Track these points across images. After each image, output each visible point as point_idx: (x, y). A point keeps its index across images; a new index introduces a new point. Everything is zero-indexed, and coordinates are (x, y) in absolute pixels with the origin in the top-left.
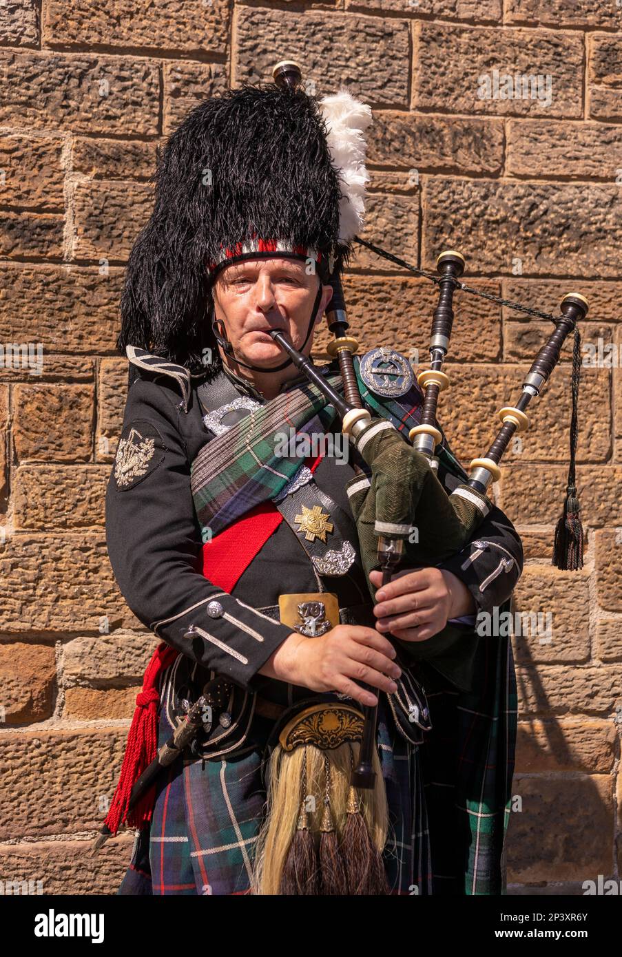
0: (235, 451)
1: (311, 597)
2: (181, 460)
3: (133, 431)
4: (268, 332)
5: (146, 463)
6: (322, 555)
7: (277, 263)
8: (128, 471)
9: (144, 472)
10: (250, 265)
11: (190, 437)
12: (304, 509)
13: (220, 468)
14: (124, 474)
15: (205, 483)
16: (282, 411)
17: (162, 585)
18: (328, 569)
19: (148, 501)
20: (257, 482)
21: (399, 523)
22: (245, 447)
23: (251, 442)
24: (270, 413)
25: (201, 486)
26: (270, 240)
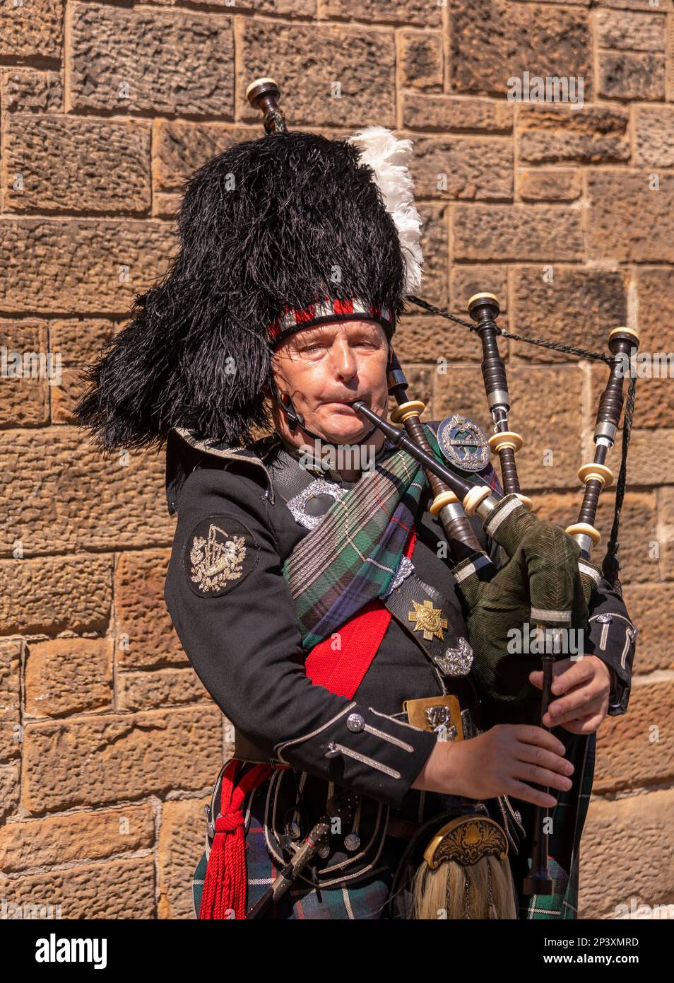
0: (336, 545)
1: (437, 701)
2: (275, 560)
3: (213, 528)
4: (350, 404)
5: (239, 564)
6: (442, 655)
7: (354, 326)
8: (218, 574)
9: (239, 575)
10: (327, 329)
11: (283, 532)
12: (416, 605)
13: (323, 564)
14: (212, 577)
15: (309, 583)
16: (372, 495)
17: (289, 701)
18: (452, 670)
19: (250, 608)
20: (363, 578)
21: (563, 610)
22: (345, 539)
23: (351, 532)
24: (362, 498)
25: (306, 587)
26: (345, 300)
